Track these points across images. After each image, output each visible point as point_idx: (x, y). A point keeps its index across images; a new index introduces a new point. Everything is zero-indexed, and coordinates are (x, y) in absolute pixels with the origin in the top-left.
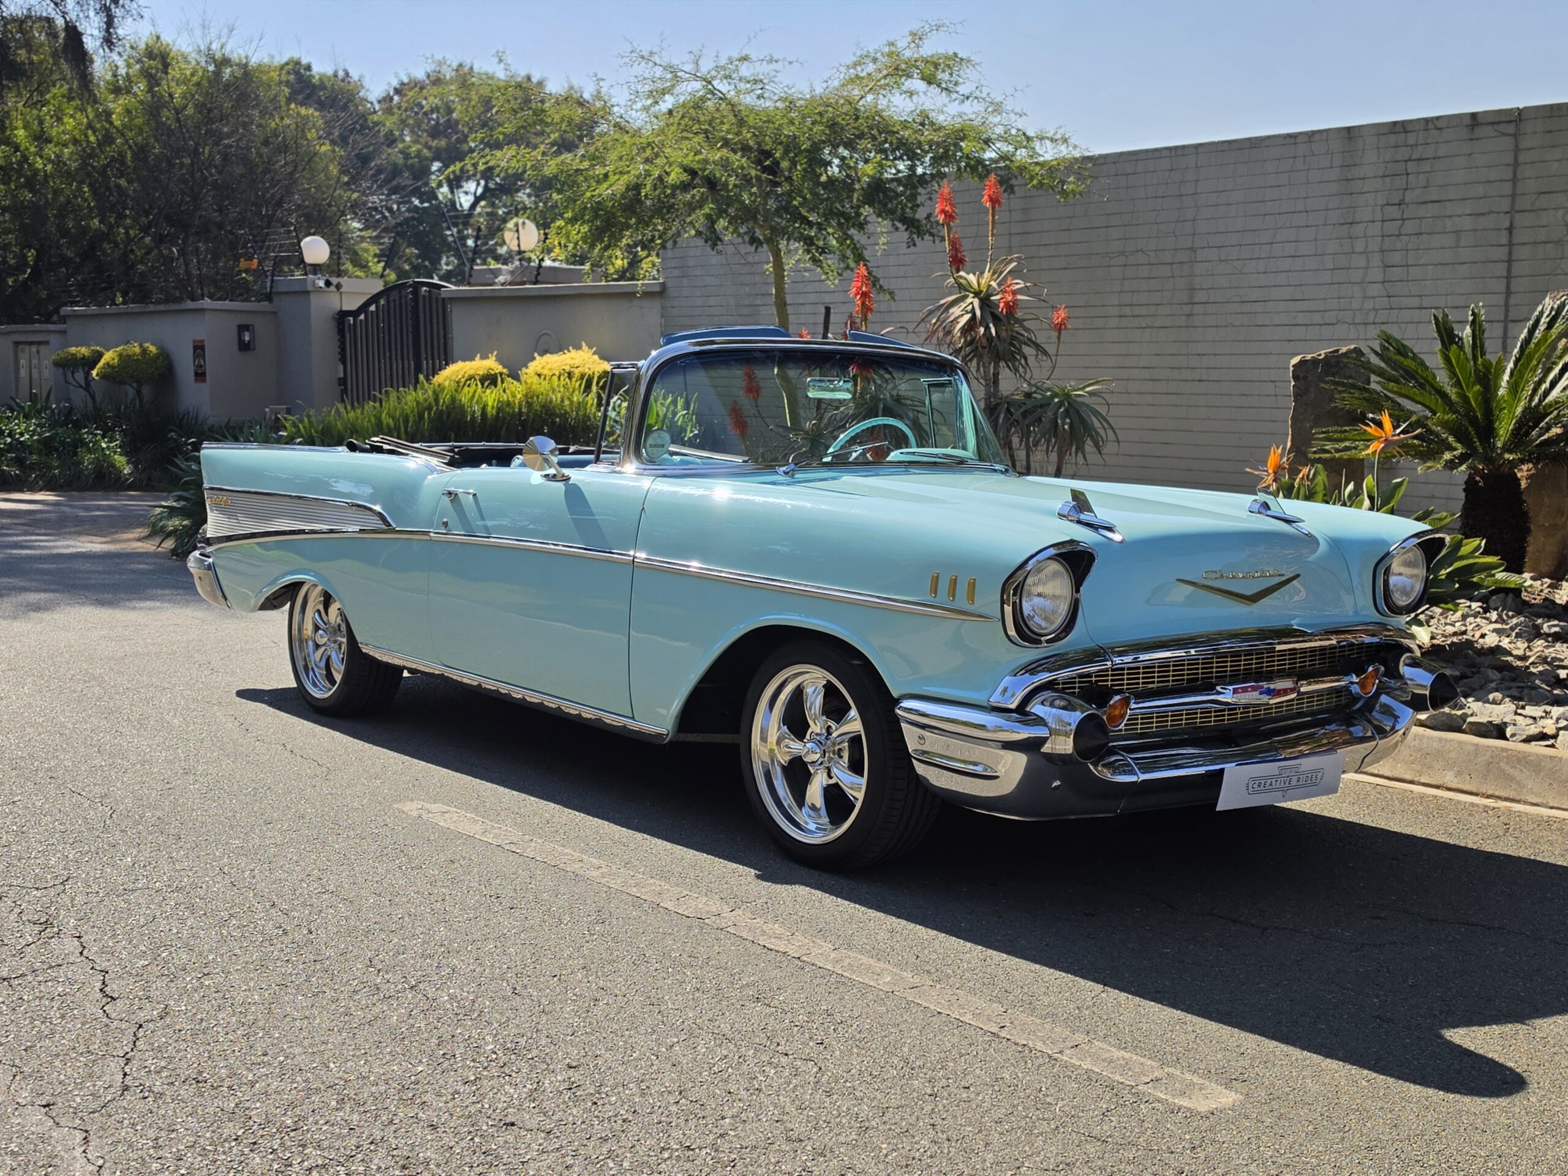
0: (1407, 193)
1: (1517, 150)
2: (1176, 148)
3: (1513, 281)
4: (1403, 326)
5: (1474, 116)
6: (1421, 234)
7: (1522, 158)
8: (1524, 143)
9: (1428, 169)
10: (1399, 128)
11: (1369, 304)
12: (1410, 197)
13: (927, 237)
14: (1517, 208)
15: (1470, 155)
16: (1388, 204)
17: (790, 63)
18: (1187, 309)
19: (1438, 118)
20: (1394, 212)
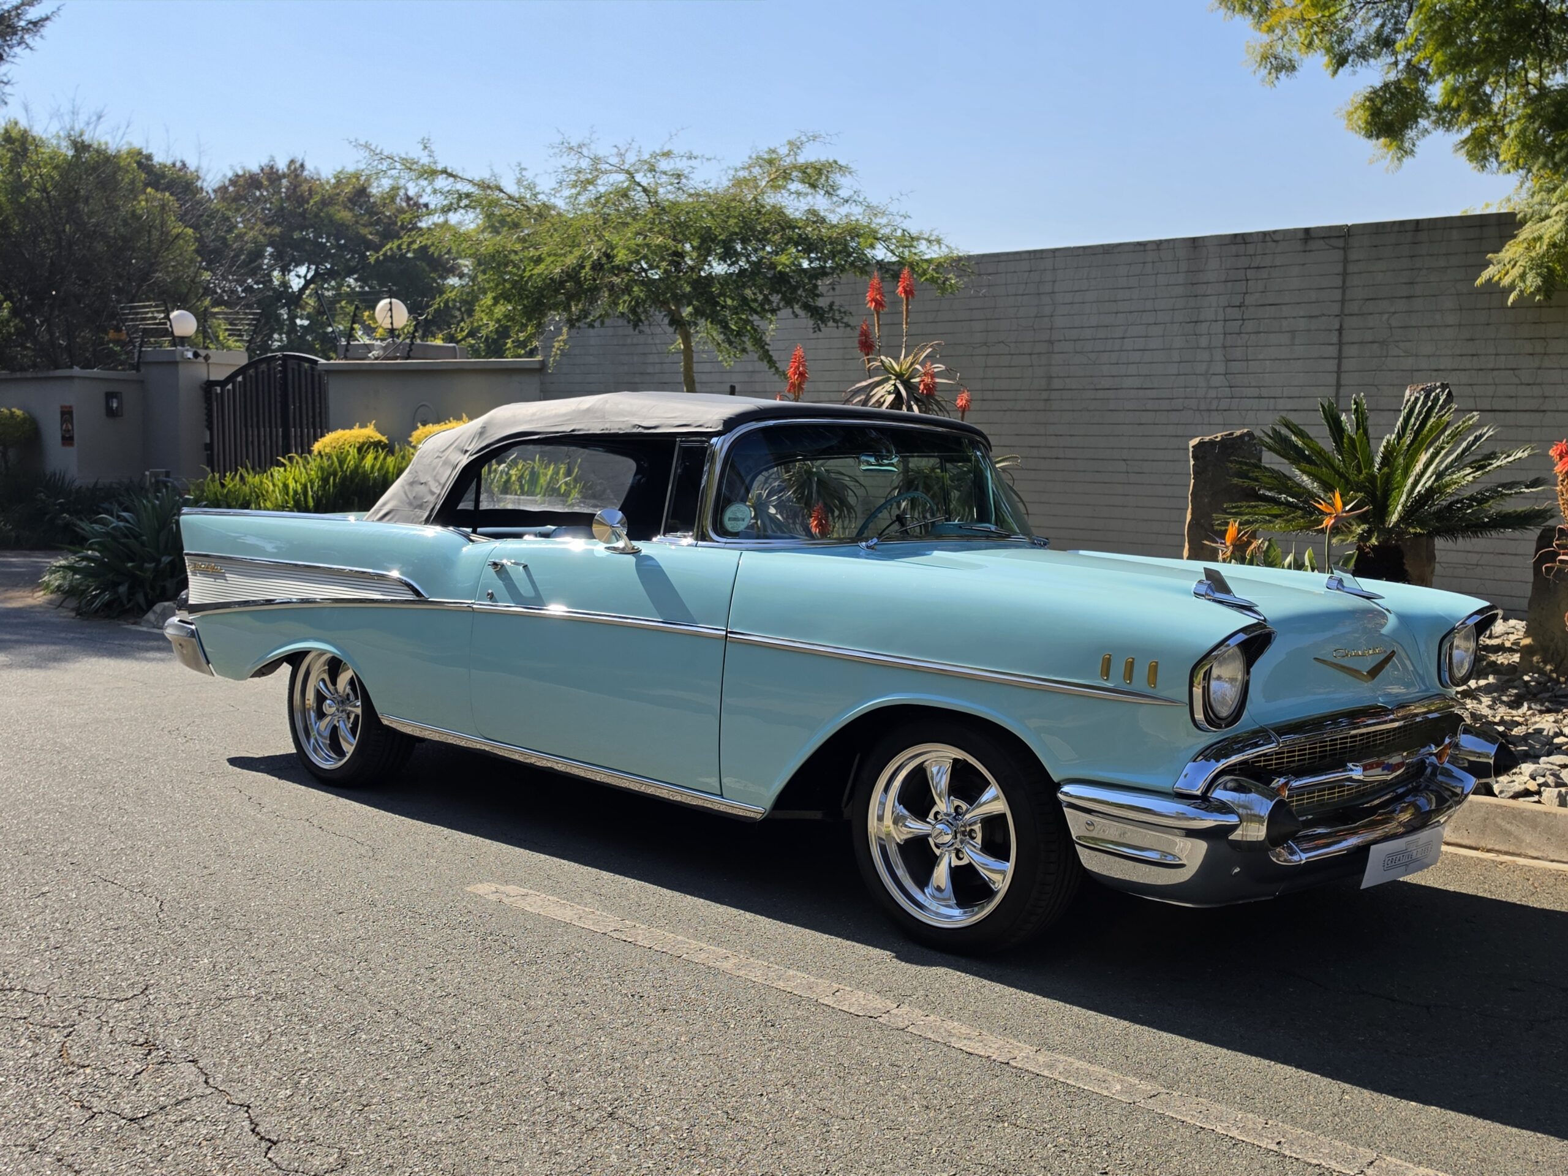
0: (1247, 296)
1: (1346, 261)
2: (1035, 252)
3: (1343, 375)
4: (1244, 413)
5: (1307, 231)
6: (1259, 332)
7: (1352, 268)
8: (1353, 255)
9: (1265, 276)
10: (1239, 240)
11: (1212, 393)
12: (1249, 299)
13: (831, 323)
14: (1346, 312)
15: (1304, 264)
16: (1229, 306)
17: (708, 159)
18: (1045, 395)
19: (1275, 232)
20: (1235, 313)
